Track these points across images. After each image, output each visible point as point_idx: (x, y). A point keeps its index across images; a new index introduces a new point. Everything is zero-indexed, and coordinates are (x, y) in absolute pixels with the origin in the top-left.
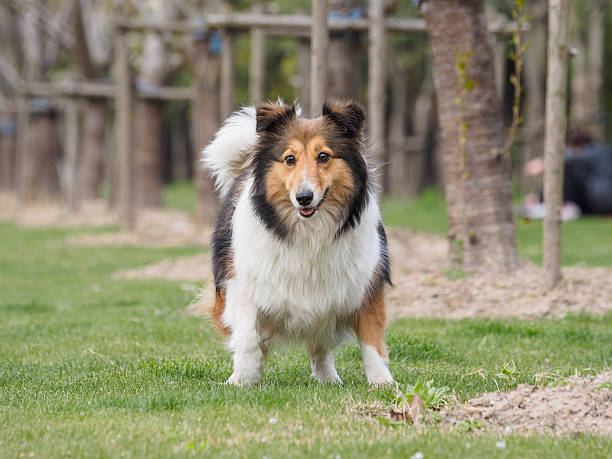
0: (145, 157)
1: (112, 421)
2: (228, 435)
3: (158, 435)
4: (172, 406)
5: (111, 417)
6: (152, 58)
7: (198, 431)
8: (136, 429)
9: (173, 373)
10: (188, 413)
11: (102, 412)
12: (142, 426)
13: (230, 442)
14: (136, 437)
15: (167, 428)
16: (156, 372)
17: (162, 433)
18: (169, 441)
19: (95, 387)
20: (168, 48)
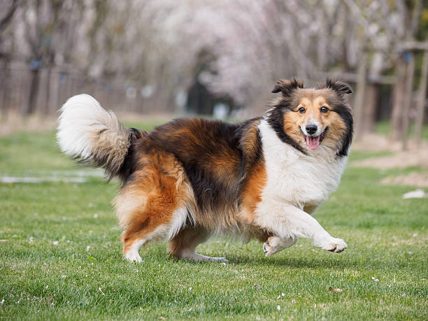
0: (370, 109)
1: (339, 232)
2: (393, 241)
3: (360, 240)
4: (368, 226)
5: (340, 230)
6: (378, 63)
7: (380, 238)
8: (350, 236)
9: (371, 211)
10: (375, 230)
11: (335, 228)
12: (353, 235)
13: (394, 244)
14: (350, 240)
15: (364, 237)
16: (363, 210)
17: (362, 239)
18: (365, 243)
19: (334, 215)
20: (385, 60)
